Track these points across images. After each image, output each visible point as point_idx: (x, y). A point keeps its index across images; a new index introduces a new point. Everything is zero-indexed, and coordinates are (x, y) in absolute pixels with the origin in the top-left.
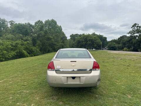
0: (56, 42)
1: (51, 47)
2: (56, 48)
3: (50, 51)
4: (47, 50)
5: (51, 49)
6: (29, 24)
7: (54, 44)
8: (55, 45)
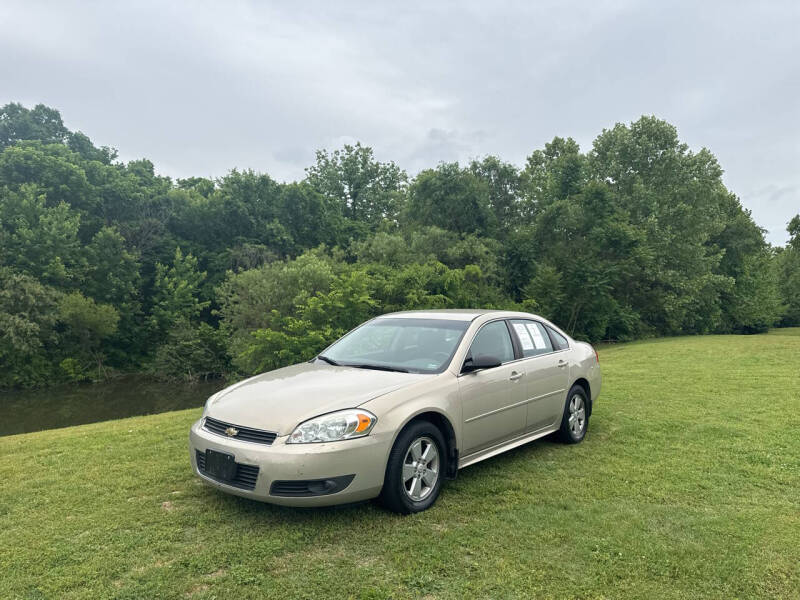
0: (668, 266)
1: (637, 305)
2: (668, 308)
3: (626, 332)
4: (604, 322)
5: (630, 316)
6: (491, 165)
7: (654, 285)
8: (667, 288)
